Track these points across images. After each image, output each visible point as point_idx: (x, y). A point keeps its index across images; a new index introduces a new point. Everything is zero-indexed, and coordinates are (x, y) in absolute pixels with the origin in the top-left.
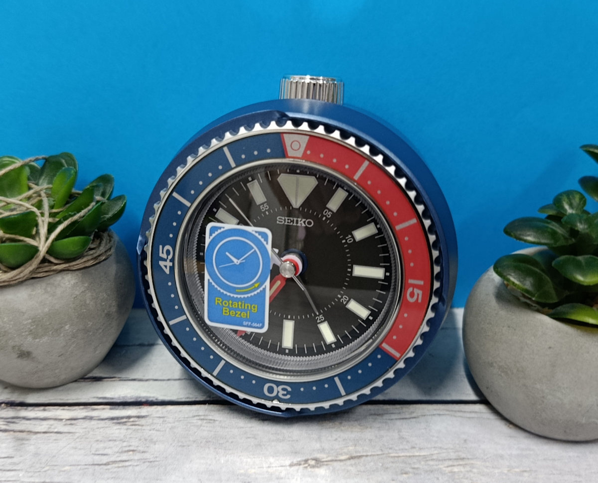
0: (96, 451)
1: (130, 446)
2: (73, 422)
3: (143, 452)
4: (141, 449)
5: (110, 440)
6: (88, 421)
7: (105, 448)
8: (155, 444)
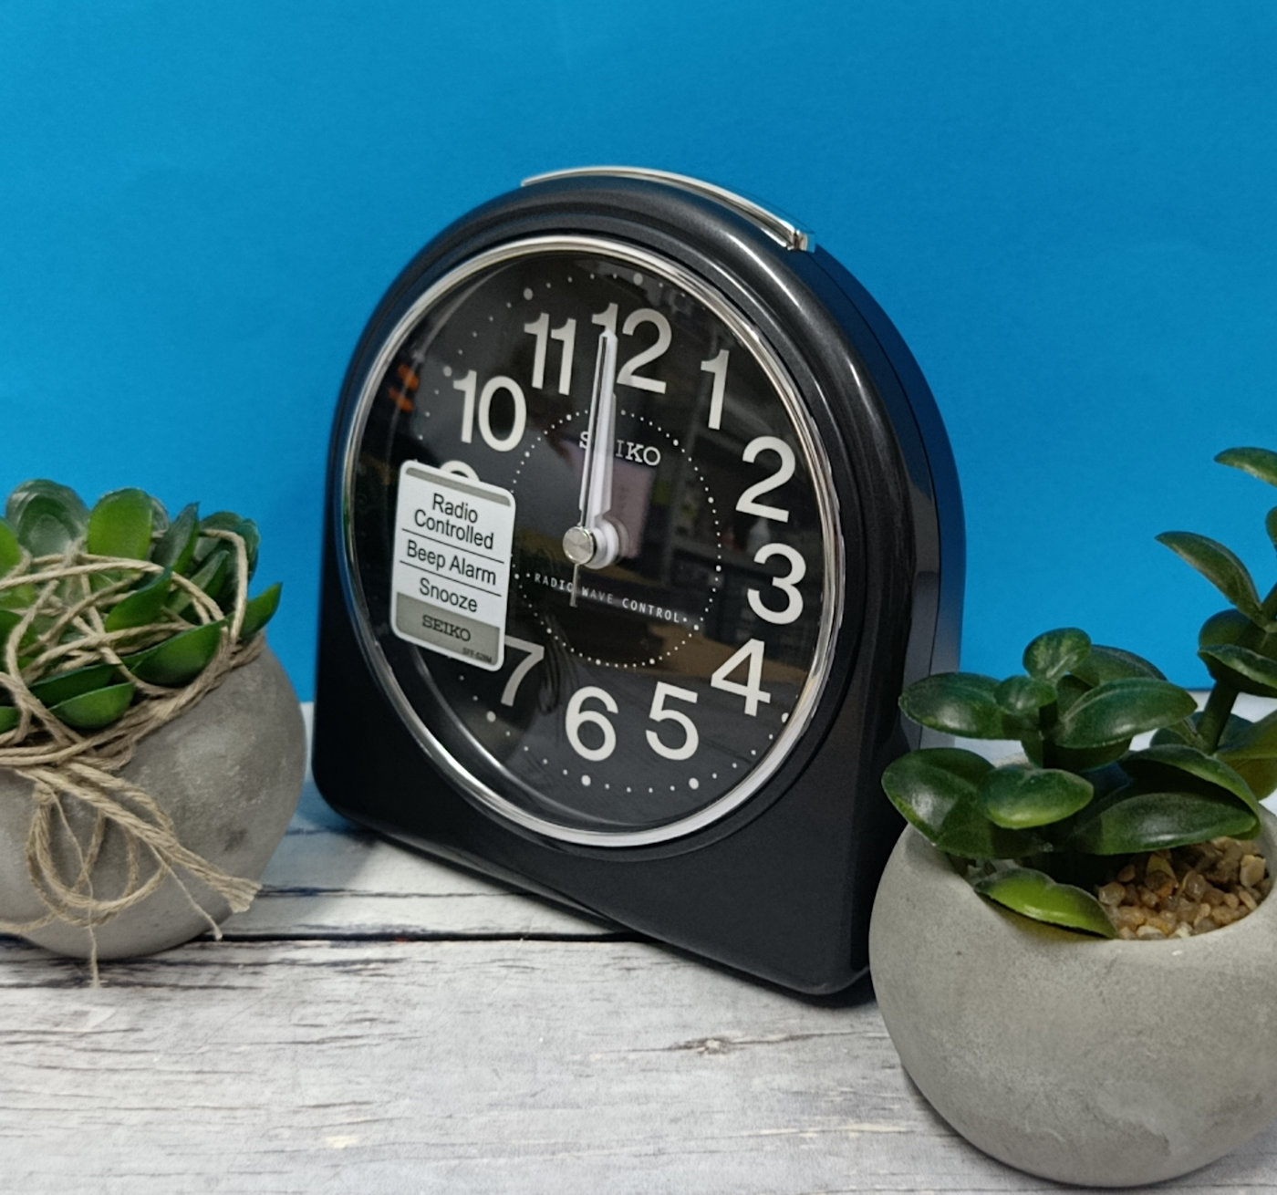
0: (301, 1019)
1: (366, 1011)
2: (257, 969)
3: (391, 1022)
4: (388, 1016)
5: (329, 1002)
6: (287, 968)
7: (317, 1015)
8: (415, 1009)
